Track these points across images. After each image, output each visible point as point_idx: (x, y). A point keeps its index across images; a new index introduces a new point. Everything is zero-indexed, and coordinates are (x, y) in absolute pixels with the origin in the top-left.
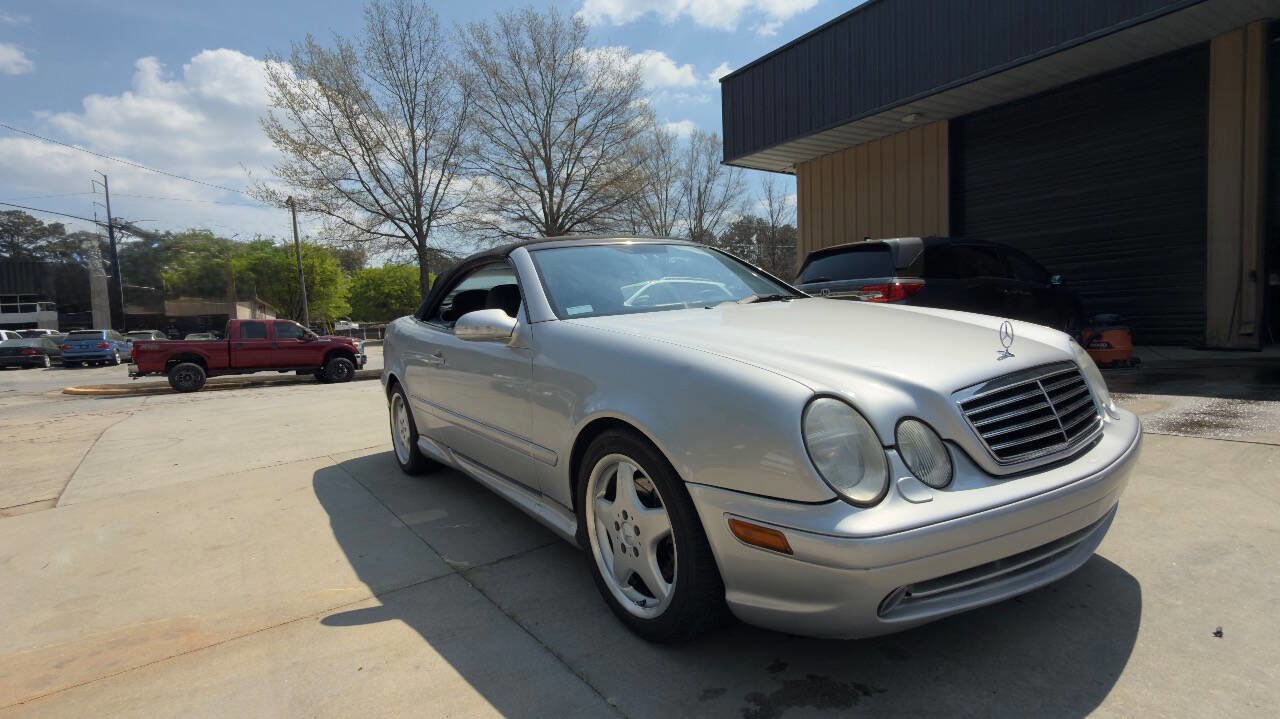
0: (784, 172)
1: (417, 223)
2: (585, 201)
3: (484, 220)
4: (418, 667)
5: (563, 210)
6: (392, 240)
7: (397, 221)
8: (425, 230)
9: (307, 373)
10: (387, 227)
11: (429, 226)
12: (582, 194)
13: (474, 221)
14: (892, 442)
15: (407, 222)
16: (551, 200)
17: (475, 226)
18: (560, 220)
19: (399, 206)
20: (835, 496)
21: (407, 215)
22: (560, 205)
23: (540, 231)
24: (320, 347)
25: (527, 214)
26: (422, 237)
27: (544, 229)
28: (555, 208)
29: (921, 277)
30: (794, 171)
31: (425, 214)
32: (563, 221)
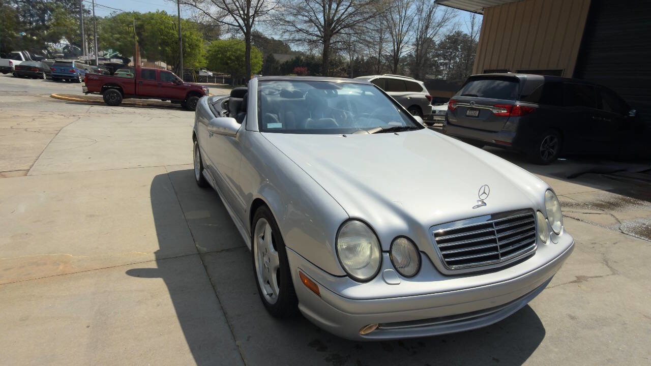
0: (476, 12)
1: (246, 19)
2: (350, 14)
3: (287, 19)
4: (158, 305)
5: (335, 19)
6: (231, 26)
7: (235, 16)
8: (250, 23)
9: (176, 102)
10: (229, 19)
11: (253, 20)
12: (350, 9)
13: (281, 20)
14: (388, 249)
15: (240, 16)
16: (329, 12)
17: (281, 23)
18: (333, 25)
19: (236, 6)
20: (346, 274)
21: (241, 12)
22: (333, 18)
23: (320, 30)
24: (184, 88)
25: (313, 18)
26: (248, 26)
27: (322, 29)
28: (331, 16)
29: (535, 102)
30: (481, 12)
31: (252, 12)
32: (335, 26)
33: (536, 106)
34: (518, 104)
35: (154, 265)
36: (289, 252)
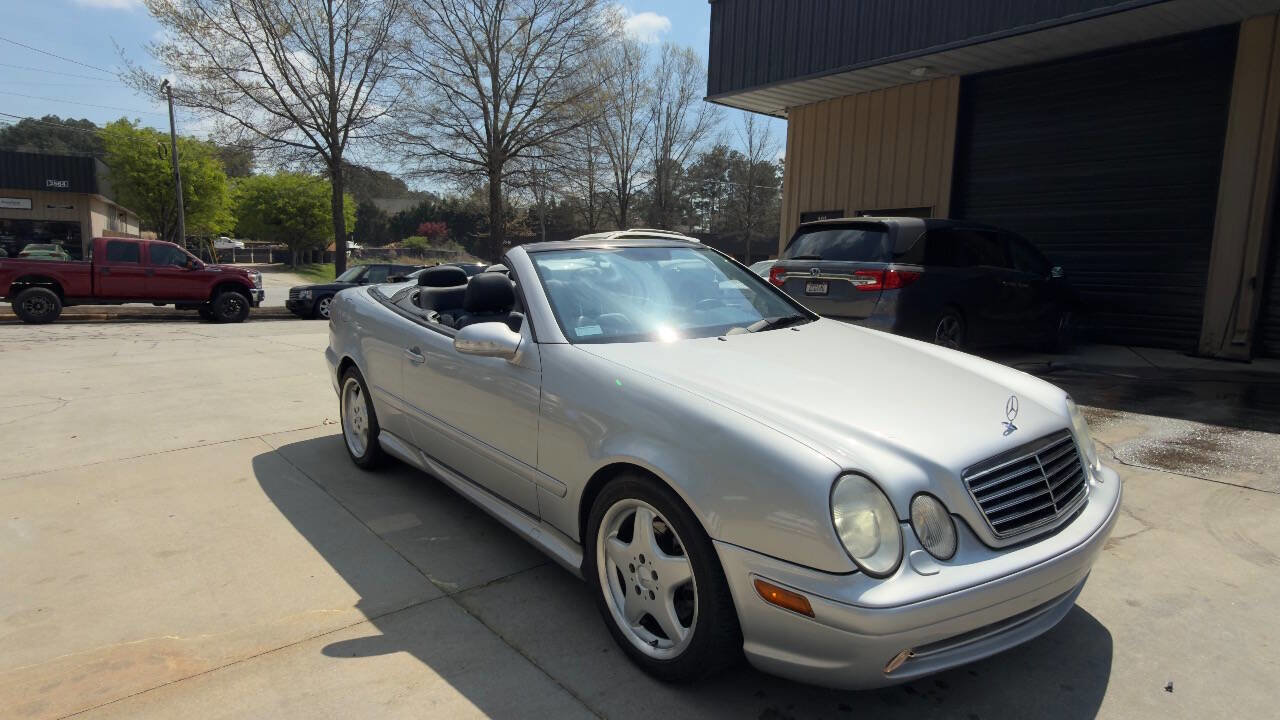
0: (774, 115)
1: (330, 132)
2: (535, 121)
3: (413, 133)
4: (434, 702)
5: (509, 130)
6: (301, 149)
7: (308, 129)
8: (340, 141)
9: (189, 307)
10: (295, 135)
11: (346, 136)
12: (534, 111)
13: (402, 134)
14: (907, 517)
15: (319, 129)
16: (496, 117)
17: (401, 139)
18: (506, 141)
19: (309, 109)
20: (856, 568)
21: (320, 121)
22: (505, 126)
23: (480, 152)
24: (210, 276)
25: (466, 130)
26: (336, 148)
27: (484, 150)
28: (500, 124)
29: (918, 264)
30: (783, 114)
31: (341, 121)
32: (509, 143)
33: (920, 269)
34: (893, 268)
35: (370, 630)
36: (720, 548)
